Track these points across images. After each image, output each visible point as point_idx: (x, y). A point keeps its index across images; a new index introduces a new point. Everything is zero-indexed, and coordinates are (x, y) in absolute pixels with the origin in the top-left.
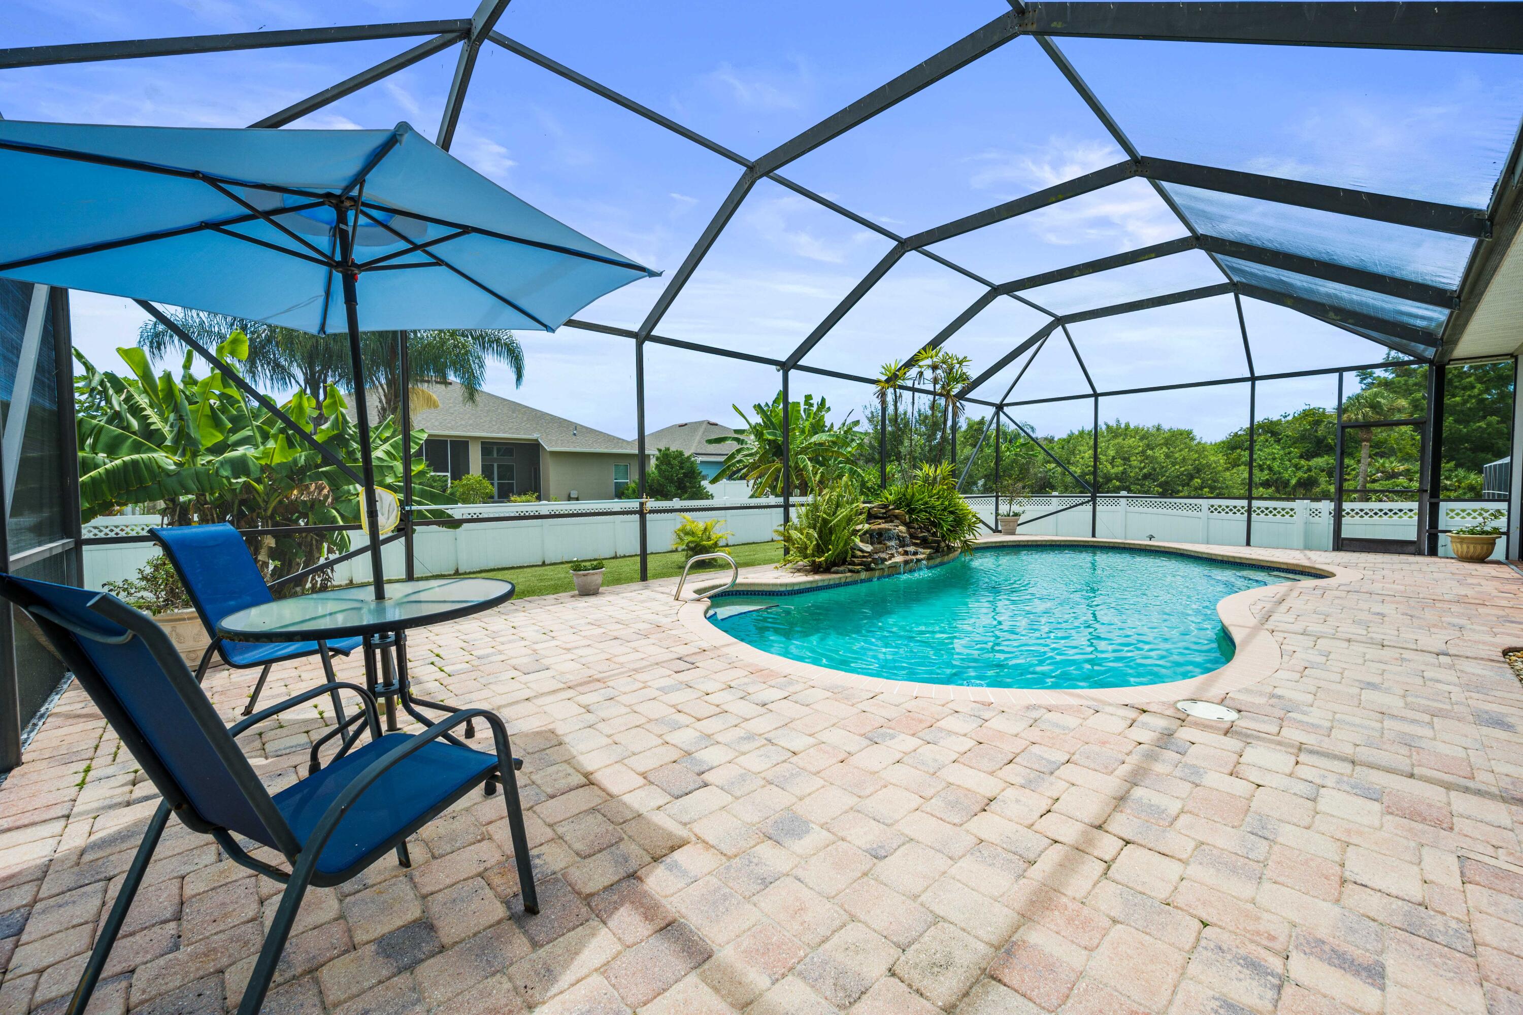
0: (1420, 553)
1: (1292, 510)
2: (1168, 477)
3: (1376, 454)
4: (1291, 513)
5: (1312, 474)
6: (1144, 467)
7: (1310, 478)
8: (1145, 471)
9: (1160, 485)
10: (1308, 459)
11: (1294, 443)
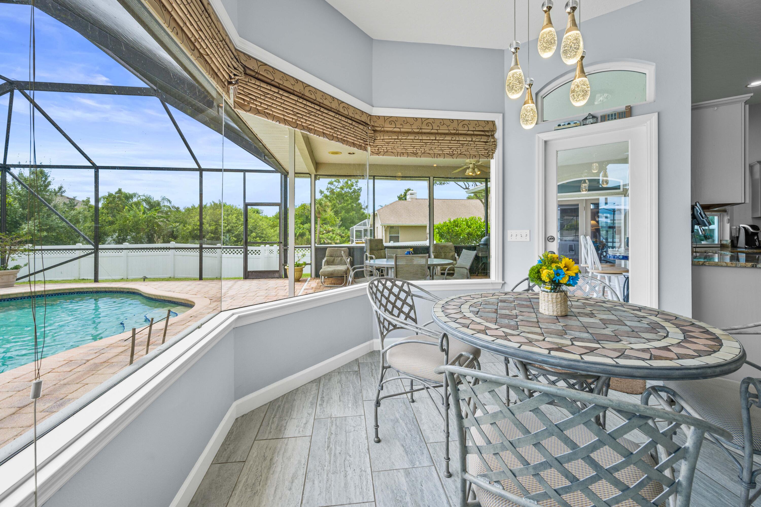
0: (280, 277)
1: (259, 251)
2: (239, 232)
3: (324, 223)
4: (259, 253)
5: (304, 231)
6: (227, 226)
7: (303, 233)
8: (227, 228)
9: (235, 237)
10: (303, 225)
11: (299, 217)
